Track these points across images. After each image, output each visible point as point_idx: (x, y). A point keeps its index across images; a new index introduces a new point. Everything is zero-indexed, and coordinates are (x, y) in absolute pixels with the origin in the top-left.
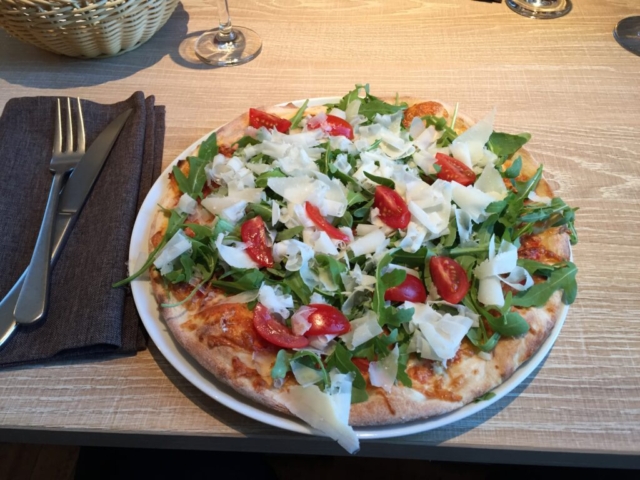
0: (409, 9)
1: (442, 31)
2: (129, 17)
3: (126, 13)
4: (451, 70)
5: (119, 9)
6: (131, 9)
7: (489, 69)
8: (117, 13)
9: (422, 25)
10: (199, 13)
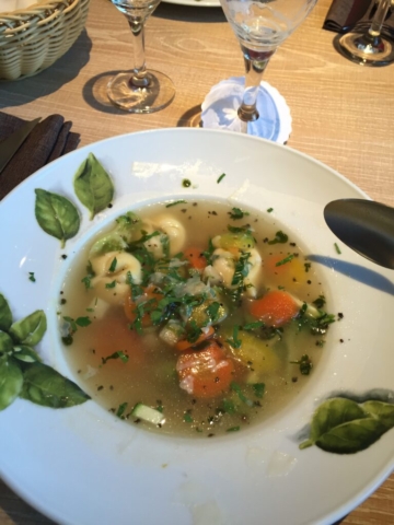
0: (312, 67)
1: (341, 96)
2: (29, 45)
3: (27, 41)
4: (344, 141)
5: (19, 37)
6: (32, 37)
7: (383, 144)
8: (16, 41)
9: (322, 87)
10: (103, 47)
